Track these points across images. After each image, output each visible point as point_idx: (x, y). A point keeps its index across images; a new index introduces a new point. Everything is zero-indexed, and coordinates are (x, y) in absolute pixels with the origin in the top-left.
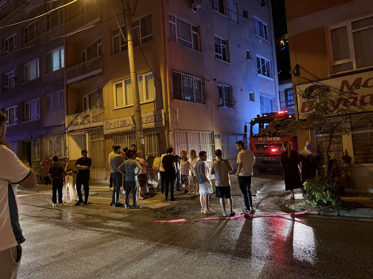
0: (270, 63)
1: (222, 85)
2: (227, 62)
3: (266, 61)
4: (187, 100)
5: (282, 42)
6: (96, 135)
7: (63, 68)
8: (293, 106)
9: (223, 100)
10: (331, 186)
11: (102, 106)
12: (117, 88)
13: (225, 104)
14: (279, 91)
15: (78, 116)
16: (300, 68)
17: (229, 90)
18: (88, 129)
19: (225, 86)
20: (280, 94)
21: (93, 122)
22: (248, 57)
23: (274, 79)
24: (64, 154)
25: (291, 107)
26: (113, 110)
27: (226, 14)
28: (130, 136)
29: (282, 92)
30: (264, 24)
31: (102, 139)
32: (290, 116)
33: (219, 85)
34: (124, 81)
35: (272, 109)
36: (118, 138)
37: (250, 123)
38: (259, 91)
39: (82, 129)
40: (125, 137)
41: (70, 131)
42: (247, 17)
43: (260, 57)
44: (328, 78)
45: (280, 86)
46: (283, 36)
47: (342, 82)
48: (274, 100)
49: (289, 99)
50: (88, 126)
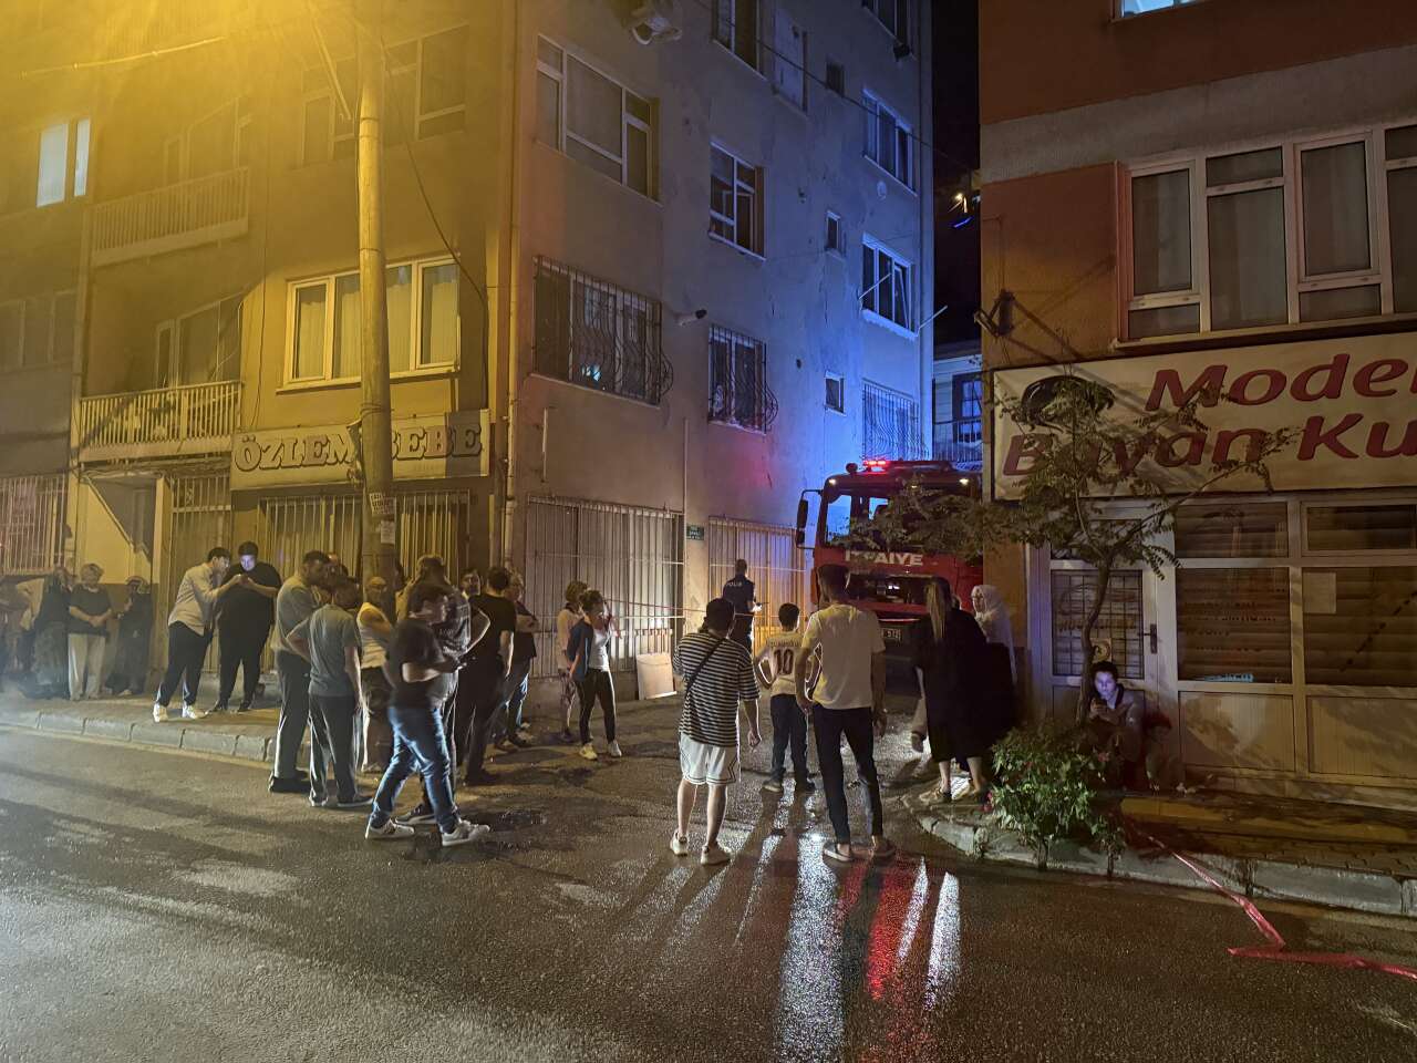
0: (909, 273)
1: (728, 336)
2: (754, 251)
3: (897, 265)
4: (589, 382)
5: (959, 197)
6: (197, 488)
7: (80, 199)
8: (979, 438)
9: (726, 393)
10: (1091, 766)
11: (233, 373)
12: (304, 306)
13: (733, 413)
14: (934, 381)
15: (127, 403)
16: (1014, 308)
17: (754, 360)
18: (169, 462)
19: (740, 342)
20: (937, 391)
21: (191, 433)
22: (832, 243)
23: (918, 335)
24: (56, 558)
25: (971, 445)
26: (278, 393)
27: (762, 65)
28: (339, 507)
29: (944, 384)
30: (900, 123)
31: (221, 508)
32: (964, 481)
33: (716, 338)
34: (333, 277)
35: (902, 447)
36: (291, 508)
37: (819, 492)
38: (864, 376)
39: (140, 460)
40: (318, 506)
41: (89, 465)
42: (839, 90)
43: (876, 246)
44: (1112, 355)
45: (936, 363)
46: (964, 178)
47: (1159, 373)
48: (912, 411)
49: (966, 413)
50: (168, 448)
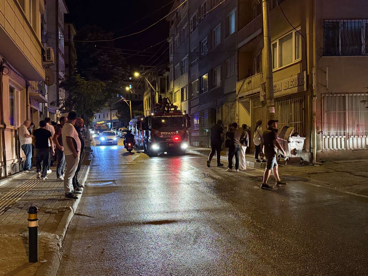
6: (257, 101)
15: (244, 82)
18: (251, 96)
21: (254, 88)
28: (281, 103)
34: (278, 40)
39: (247, 96)
40: (276, 103)
41: (240, 98)
50: (251, 92)
